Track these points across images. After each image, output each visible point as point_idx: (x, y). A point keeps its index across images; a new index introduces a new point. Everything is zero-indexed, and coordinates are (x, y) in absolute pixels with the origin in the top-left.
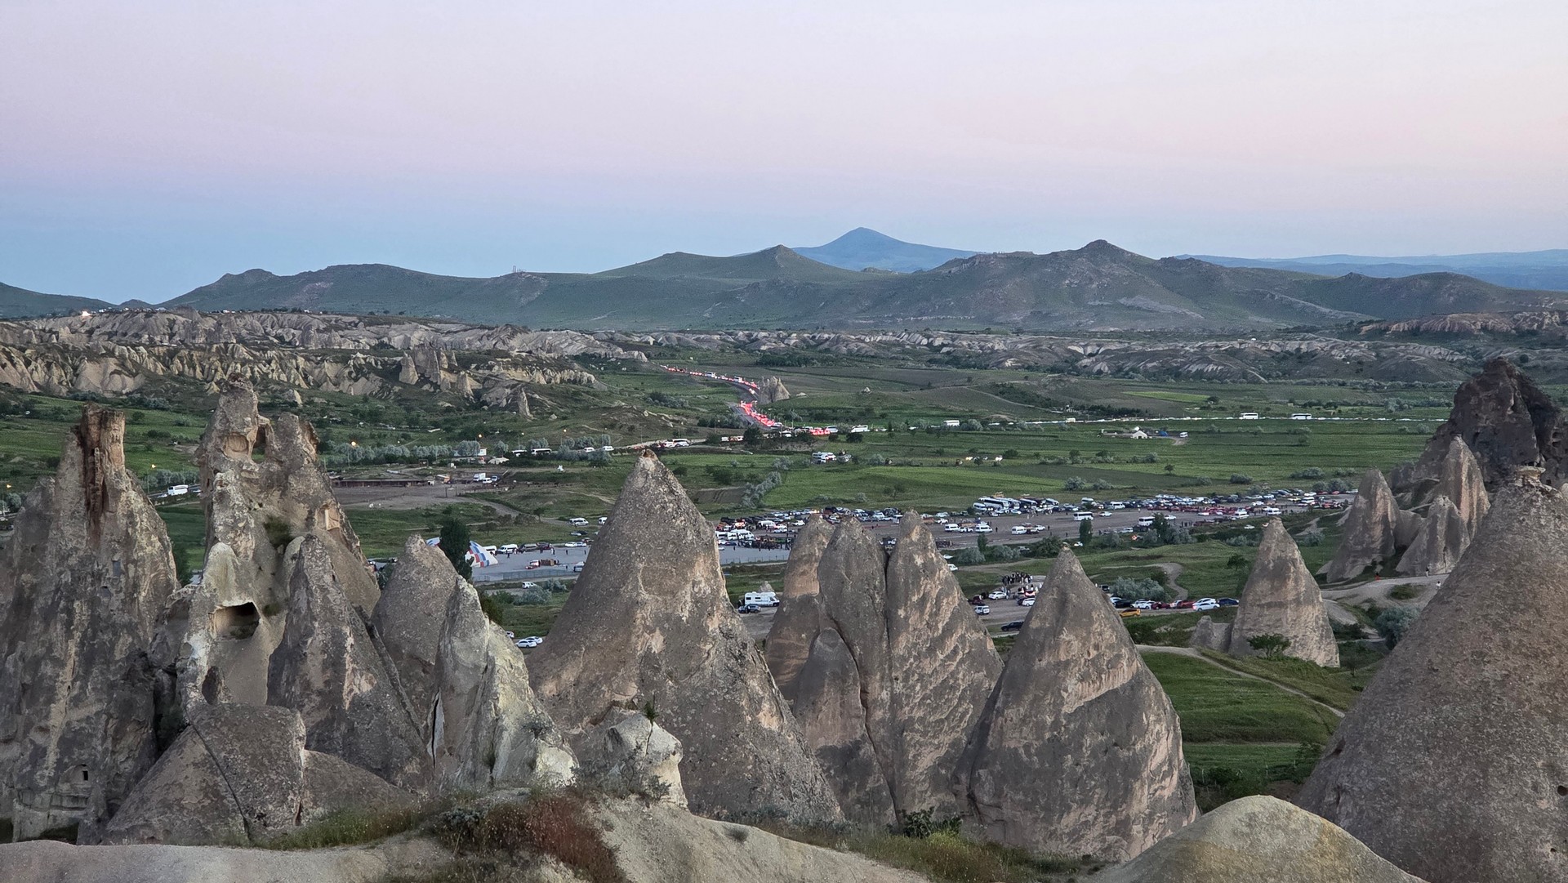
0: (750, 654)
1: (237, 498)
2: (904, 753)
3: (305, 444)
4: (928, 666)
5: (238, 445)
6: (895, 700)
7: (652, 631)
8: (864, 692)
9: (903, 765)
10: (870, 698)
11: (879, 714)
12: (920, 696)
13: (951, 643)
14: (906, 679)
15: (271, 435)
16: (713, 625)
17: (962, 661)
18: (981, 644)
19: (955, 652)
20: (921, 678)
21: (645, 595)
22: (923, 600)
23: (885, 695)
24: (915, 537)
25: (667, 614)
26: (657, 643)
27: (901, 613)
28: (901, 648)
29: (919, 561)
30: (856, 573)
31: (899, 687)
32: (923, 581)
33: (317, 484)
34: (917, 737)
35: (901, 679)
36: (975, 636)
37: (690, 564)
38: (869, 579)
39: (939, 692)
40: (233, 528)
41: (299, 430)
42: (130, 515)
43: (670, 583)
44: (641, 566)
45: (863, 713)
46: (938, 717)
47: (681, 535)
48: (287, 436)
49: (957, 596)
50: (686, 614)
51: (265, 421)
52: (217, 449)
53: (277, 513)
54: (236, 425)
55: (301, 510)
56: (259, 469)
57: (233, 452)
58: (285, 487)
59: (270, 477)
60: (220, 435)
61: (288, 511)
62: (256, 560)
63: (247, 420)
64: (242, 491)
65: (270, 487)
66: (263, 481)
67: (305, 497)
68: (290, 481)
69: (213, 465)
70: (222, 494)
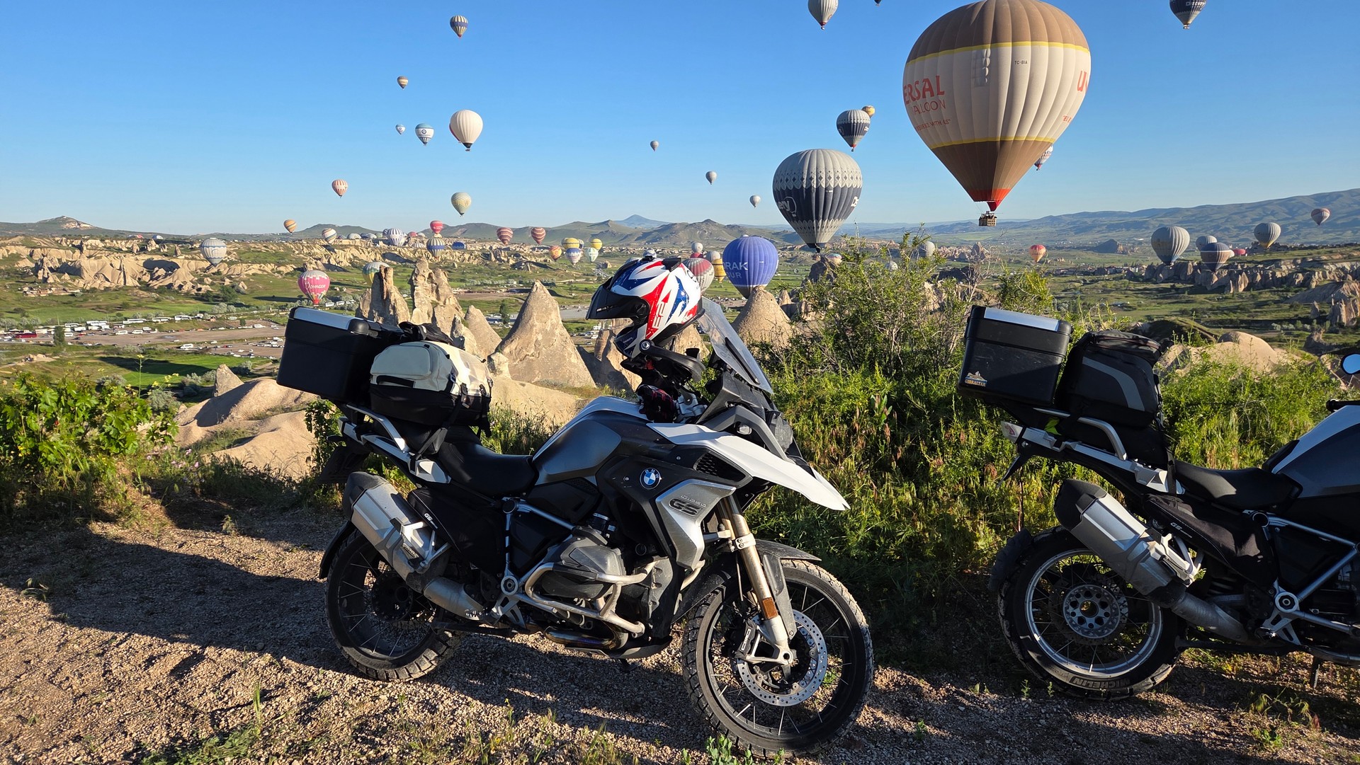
0: (569, 340)
1: (422, 294)
3: (443, 278)
5: (422, 278)
15: (433, 275)
16: (557, 332)
21: (536, 323)
25: (543, 328)
33: (447, 291)
37: (550, 314)
40: (421, 303)
41: (442, 273)
42: (395, 300)
43: (544, 319)
44: (535, 314)
47: (547, 306)
48: (437, 276)
51: (431, 271)
52: (416, 279)
53: (435, 299)
54: (421, 272)
55: (442, 298)
56: (429, 286)
57: (420, 280)
58: (437, 291)
59: (432, 288)
60: (416, 275)
61: (438, 298)
62: (428, 314)
63: (425, 270)
64: (424, 293)
65: (432, 291)
66: (430, 289)
67: (444, 295)
68: (439, 289)
69: (414, 284)
70: (416, 293)
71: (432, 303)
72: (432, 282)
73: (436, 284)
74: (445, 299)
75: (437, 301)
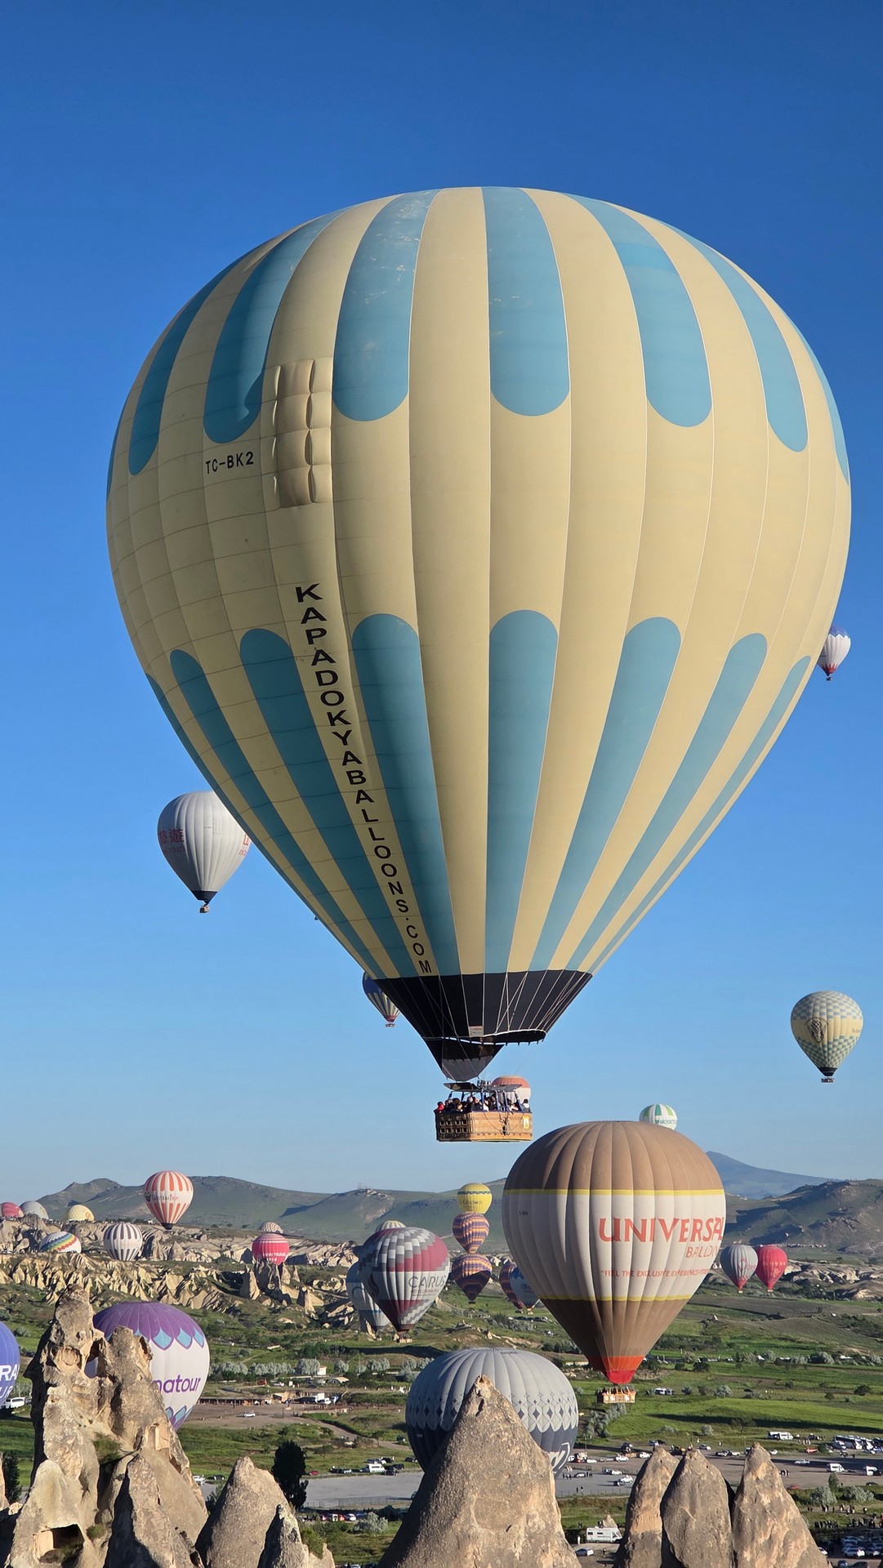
1: (67, 1412)
3: (139, 1359)
5: (72, 1358)
15: (106, 1349)
21: (477, 1528)
22: (771, 1541)
24: (761, 1474)
25: (500, 1549)
27: (747, 1555)
29: (766, 1500)
30: (700, 1510)
32: (770, 1522)
33: (149, 1401)
37: (524, 1497)
38: (712, 1518)
40: (62, 1444)
41: (133, 1344)
43: (503, 1516)
44: (475, 1497)
47: (516, 1465)
48: (121, 1350)
49: (806, 1539)
50: (520, 1550)
51: (100, 1334)
52: (50, 1362)
53: (107, 1431)
54: (70, 1339)
55: (131, 1428)
56: (91, 1384)
57: (66, 1366)
58: (116, 1403)
59: (101, 1393)
60: (54, 1349)
61: (118, 1428)
62: (83, 1480)
63: (81, 1333)
64: (73, 1407)
65: (100, 1404)
66: (94, 1397)
67: (136, 1415)
68: (124, 1397)
69: (46, 1379)
70: (52, 1409)
71: (96, 1444)
72: (102, 1372)
73: (113, 1378)
74: (141, 1431)
75: (113, 1437)
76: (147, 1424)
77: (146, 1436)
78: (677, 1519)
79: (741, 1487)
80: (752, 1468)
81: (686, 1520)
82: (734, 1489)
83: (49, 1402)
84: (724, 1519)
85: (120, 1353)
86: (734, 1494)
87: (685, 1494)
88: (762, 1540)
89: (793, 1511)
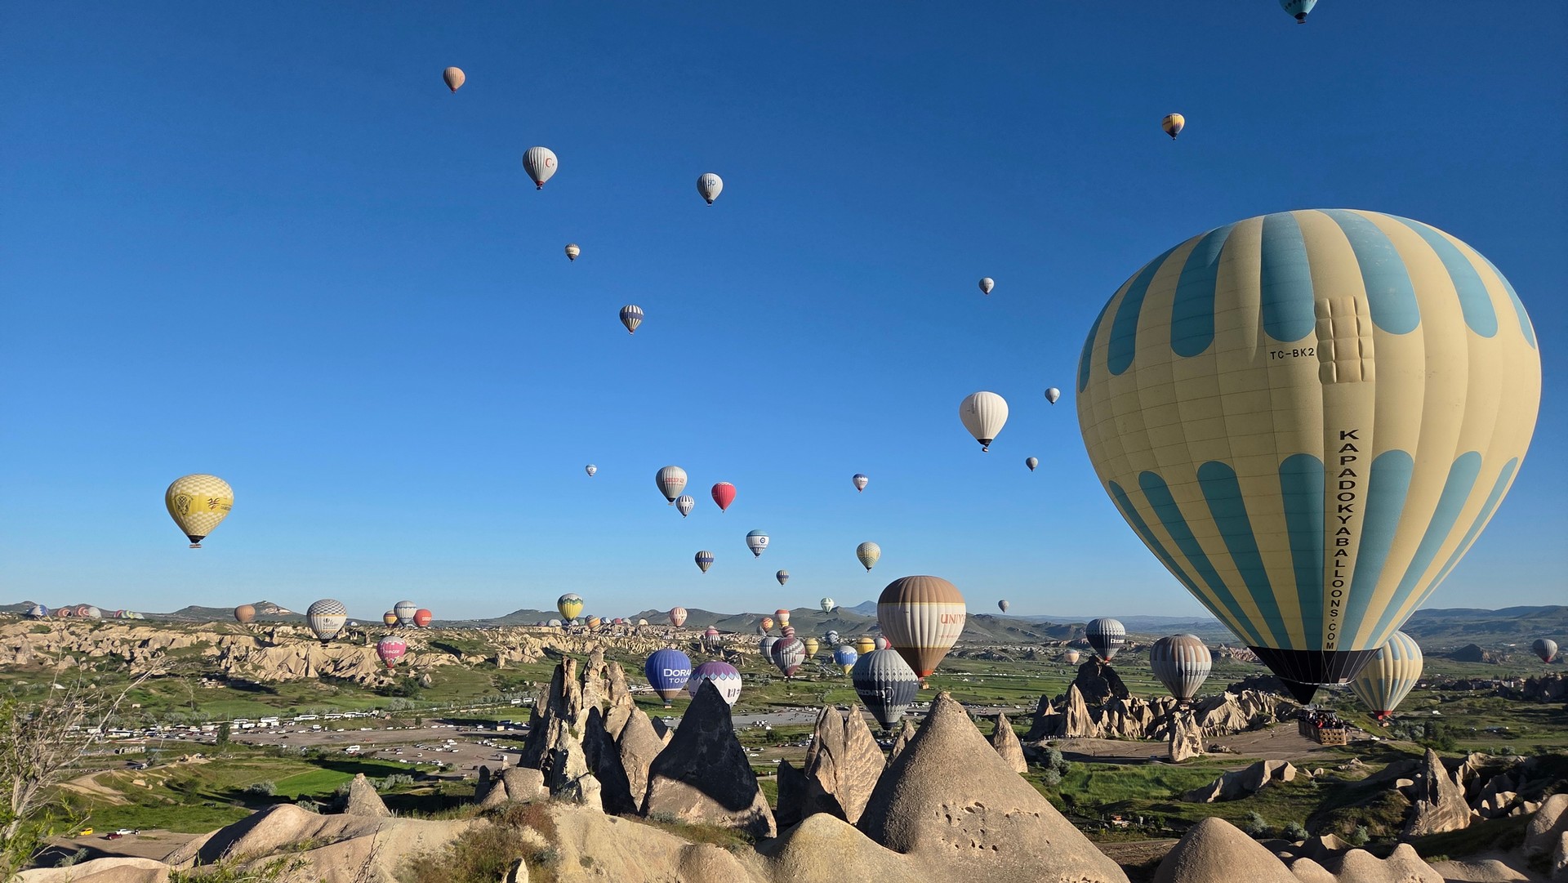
2: (850, 798)
3: (620, 673)
4: (859, 764)
5: (596, 672)
6: (847, 778)
7: (703, 745)
8: (835, 774)
9: (849, 803)
10: (837, 776)
11: (840, 783)
12: (856, 776)
13: (868, 756)
14: (851, 769)
15: (608, 669)
17: (872, 763)
18: (879, 756)
19: (869, 759)
20: (857, 768)
22: (858, 738)
23: (843, 775)
24: (855, 714)
26: (704, 749)
27: (849, 743)
28: (848, 758)
29: (856, 724)
30: (833, 727)
31: (848, 772)
32: (858, 731)
33: (622, 688)
34: (855, 792)
35: (849, 768)
36: (877, 753)
38: (838, 730)
39: (863, 775)
41: (618, 667)
42: (575, 698)
44: (701, 720)
45: (835, 782)
46: (862, 785)
49: (871, 736)
50: (716, 739)
51: (606, 665)
54: (595, 666)
55: (616, 697)
57: (593, 674)
58: (611, 688)
60: (589, 669)
61: (611, 697)
64: (595, 690)
65: (605, 689)
66: (603, 686)
67: (617, 693)
68: (613, 686)
69: (586, 680)
70: (586, 691)
71: (602, 703)
73: (610, 680)
74: (619, 699)
75: (609, 700)
76: (621, 695)
77: (621, 701)
78: (825, 731)
79: (848, 720)
80: (852, 712)
81: (828, 730)
82: (846, 719)
83: (585, 688)
84: (841, 731)
85: (612, 670)
86: (845, 722)
87: (828, 721)
88: (854, 738)
89: (866, 728)
